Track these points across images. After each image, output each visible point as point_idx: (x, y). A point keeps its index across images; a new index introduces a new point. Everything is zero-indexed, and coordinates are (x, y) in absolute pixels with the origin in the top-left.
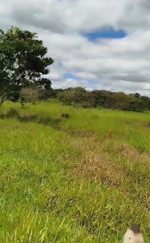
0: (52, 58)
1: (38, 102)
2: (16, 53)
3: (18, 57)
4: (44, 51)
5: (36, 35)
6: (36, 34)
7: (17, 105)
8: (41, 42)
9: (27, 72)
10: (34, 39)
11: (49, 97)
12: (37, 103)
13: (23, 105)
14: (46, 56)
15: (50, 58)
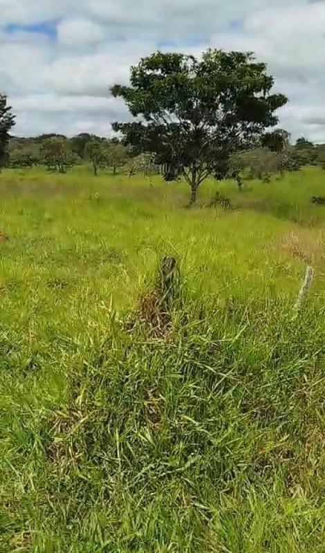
0: (283, 93)
1: (278, 176)
2: (217, 96)
3: (223, 100)
4: (267, 83)
5: (253, 56)
6: (252, 53)
7: (226, 185)
8: (261, 67)
9: (239, 125)
10: (249, 62)
11: (304, 162)
12: (273, 178)
13: (240, 184)
14: (273, 91)
15: (280, 95)
